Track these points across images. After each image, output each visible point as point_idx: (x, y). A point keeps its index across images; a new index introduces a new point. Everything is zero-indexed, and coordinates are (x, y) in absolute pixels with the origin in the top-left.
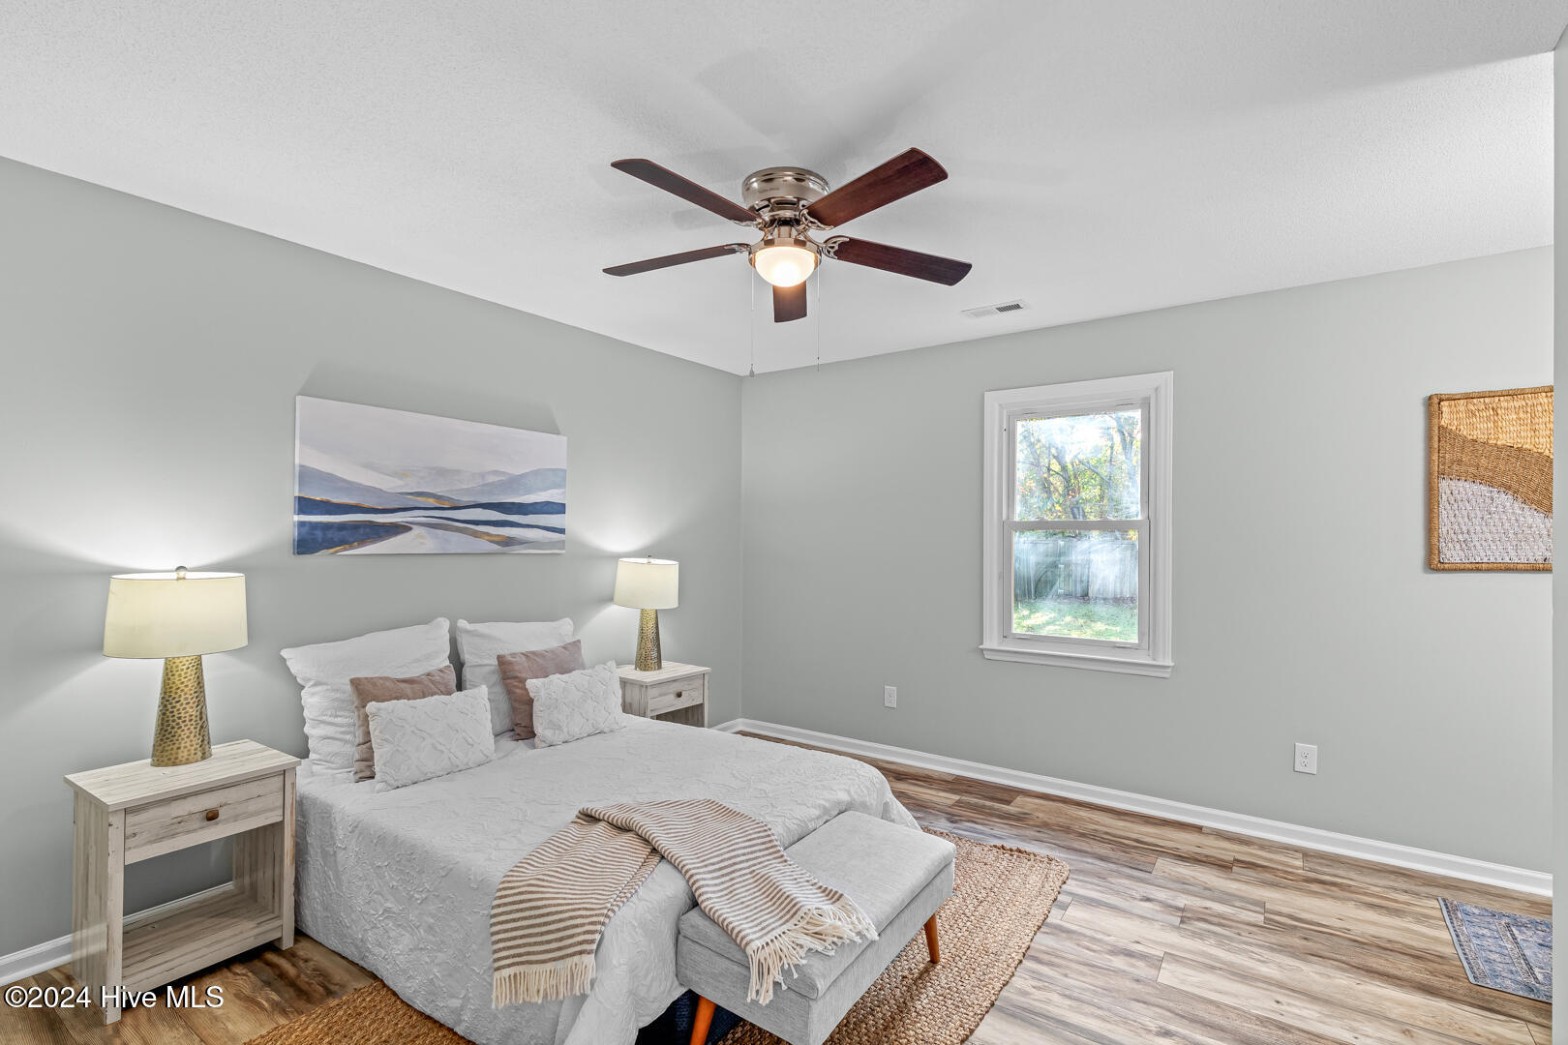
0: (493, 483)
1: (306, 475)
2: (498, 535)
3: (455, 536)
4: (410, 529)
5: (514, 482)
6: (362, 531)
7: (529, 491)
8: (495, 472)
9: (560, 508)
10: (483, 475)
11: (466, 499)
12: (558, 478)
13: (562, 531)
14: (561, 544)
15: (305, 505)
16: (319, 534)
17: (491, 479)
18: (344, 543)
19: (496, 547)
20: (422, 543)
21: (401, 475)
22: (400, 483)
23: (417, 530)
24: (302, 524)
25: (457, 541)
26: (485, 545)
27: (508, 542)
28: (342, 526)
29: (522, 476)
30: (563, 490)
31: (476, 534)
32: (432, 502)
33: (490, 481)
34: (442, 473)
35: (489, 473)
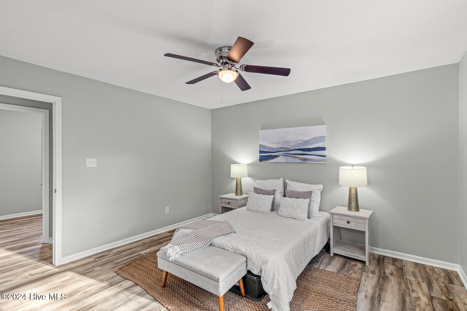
0: (300, 143)
1: (261, 146)
2: (302, 158)
3: (290, 158)
4: (279, 156)
5: (307, 142)
6: (270, 157)
7: (311, 144)
8: (301, 140)
9: (324, 149)
10: (297, 141)
11: (293, 148)
12: (322, 139)
13: (324, 156)
14: (324, 161)
15: (261, 152)
16: (262, 158)
17: (299, 142)
18: (266, 159)
19: (301, 161)
20: (282, 160)
21: (277, 144)
22: (277, 145)
23: (281, 157)
24: (260, 156)
25: (290, 159)
26: (298, 160)
27: (305, 160)
28: (266, 156)
29: (309, 140)
30: (324, 143)
31: (295, 158)
32: (284, 150)
33: (299, 143)
34: (286, 142)
35: (299, 140)
